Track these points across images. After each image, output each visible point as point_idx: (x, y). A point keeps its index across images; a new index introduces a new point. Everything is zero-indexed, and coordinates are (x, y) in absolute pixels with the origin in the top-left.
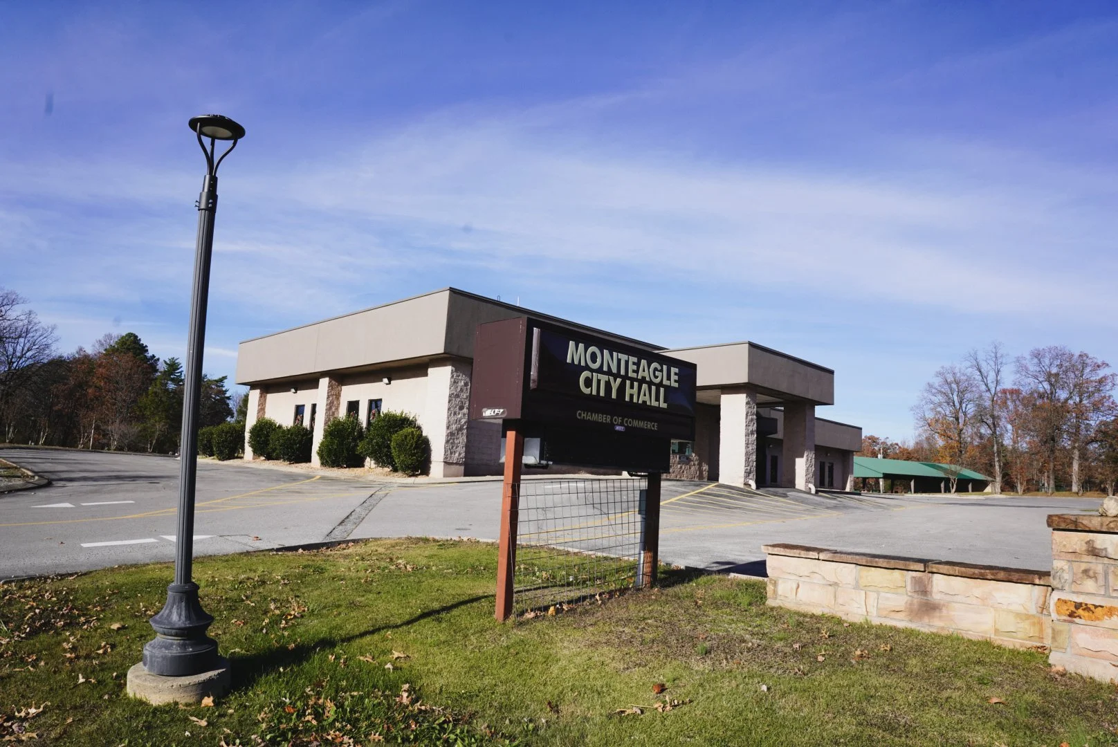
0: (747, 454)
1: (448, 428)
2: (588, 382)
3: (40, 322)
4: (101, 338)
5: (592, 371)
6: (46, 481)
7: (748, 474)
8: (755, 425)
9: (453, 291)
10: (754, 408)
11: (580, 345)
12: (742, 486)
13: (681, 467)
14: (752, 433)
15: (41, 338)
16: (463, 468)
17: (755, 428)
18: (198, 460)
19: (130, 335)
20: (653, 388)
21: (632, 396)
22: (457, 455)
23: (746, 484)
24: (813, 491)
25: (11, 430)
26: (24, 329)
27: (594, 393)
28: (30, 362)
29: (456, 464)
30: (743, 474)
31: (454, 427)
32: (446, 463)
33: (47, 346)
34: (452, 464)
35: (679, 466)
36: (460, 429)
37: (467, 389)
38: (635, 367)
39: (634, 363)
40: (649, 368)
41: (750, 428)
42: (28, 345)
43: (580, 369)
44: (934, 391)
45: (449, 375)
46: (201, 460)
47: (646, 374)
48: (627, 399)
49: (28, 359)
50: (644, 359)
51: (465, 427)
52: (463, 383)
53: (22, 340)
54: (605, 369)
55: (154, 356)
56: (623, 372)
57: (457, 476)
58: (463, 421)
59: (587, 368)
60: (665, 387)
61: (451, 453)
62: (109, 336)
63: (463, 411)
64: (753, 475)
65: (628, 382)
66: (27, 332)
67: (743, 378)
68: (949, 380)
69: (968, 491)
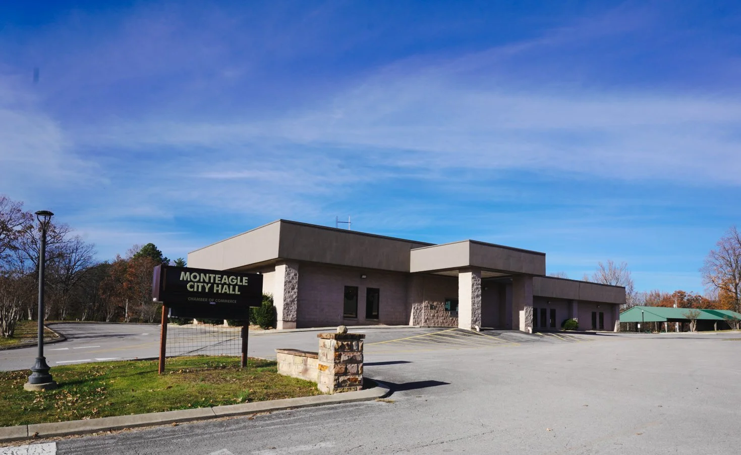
0: (473, 309)
1: (285, 301)
2: (192, 287)
3: (84, 242)
4: (131, 247)
5: (194, 282)
6: (64, 338)
7: (474, 322)
8: (480, 291)
9: (283, 221)
10: (479, 280)
11: (187, 273)
12: (470, 329)
13: (452, 319)
14: (478, 296)
15: (85, 252)
16: (295, 323)
17: (480, 292)
18: (168, 326)
19: (150, 245)
20: (231, 287)
21: (218, 290)
22: (291, 316)
23: (473, 328)
24: (531, 332)
25: (64, 312)
26: (75, 247)
27: (195, 290)
28: (80, 268)
29: (291, 321)
30: (470, 322)
31: (288, 300)
32: (284, 321)
33: (90, 257)
34: (288, 321)
35: (451, 318)
36: (293, 301)
37: (296, 278)
38: (220, 279)
39: (219, 277)
40: (228, 279)
41: (476, 294)
42: (77, 258)
43: (187, 282)
44: (716, 256)
45: (284, 270)
46: (170, 326)
47: (227, 281)
48: (215, 291)
49: (78, 266)
50: (225, 275)
51: (296, 300)
52: (293, 274)
53: (74, 254)
54: (202, 280)
55: (166, 258)
56: (212, 281)
57: (292, 328)
58: (294, 296)
59: (191, 281)
60: (239, 286)
61: (287, 315)
62: (137, 247)
63: (294, 291)
64: (479, 323)
65: (215, 285)
66: (77, 249)
67: (466, 263)
68: (727, 248)
69: (714, 330)
